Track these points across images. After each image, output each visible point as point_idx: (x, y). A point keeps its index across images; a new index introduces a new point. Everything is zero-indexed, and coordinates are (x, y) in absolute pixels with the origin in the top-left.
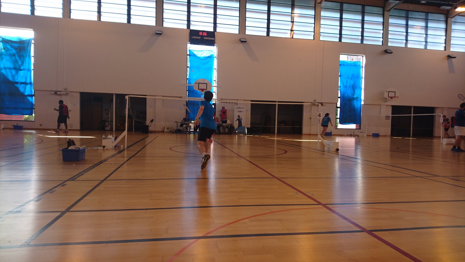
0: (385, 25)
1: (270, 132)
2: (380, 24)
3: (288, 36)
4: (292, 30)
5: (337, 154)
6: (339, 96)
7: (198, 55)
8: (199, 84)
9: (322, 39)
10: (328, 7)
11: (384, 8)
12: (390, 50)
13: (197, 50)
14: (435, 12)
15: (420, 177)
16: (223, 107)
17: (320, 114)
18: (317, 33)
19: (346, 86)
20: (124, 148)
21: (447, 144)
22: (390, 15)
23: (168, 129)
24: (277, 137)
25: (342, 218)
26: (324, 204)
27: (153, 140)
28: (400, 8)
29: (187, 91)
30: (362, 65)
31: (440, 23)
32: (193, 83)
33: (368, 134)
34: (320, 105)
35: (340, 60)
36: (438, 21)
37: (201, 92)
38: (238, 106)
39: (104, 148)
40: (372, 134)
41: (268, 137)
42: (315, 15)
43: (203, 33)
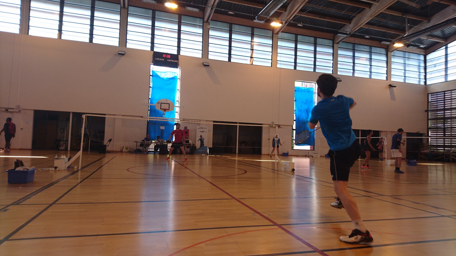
0: (335, 56)
1: (231, 152)
2: (330, 55)
3: (248, 62)
4: (251, 57)
5: (293, 174)
6: (295, 119)
7: (161, 77)
8: (162, 104)
9: (278, 66)
10: (285, 38)
11: (333, 41)
12: (339, 78)
13: (160, 71)
14: (377, 46)
15: (368, 196)
16: (185, 127)
17: (277, 136)
18: (274, 60)
19: (300, 110)
20: (78, 169)
21: (391, 165)
22: (339, 47)
23: (127, 149)
24: (238, 157)
25: (296, 239)
26: (280, 225)
27: (110, 160)
28: (347, 42)
29: (149, 110)
30: (315, 91)
31: (382, 56)
32: (155, 102)
33: (321, 155)
34: (277, 128)
35: (295, 86)
36: (380, 54)
37: (164, 112)
38: (200, 127)
39: (56, 169)
40: (325, 155)
41: (229, 157)
42: (272, 45)
43: (166, 55)
